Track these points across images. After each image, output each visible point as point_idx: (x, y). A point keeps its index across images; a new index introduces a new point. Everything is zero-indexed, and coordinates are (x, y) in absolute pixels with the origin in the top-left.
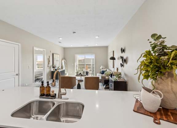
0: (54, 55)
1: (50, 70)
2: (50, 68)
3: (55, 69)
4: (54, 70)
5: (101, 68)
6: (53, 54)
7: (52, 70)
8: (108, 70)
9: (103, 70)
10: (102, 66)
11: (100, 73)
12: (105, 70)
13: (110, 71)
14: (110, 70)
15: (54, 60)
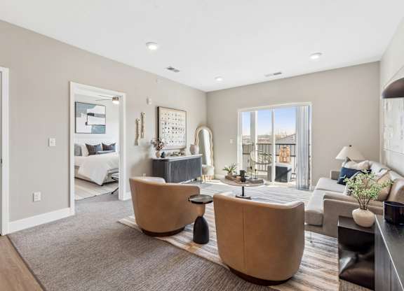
0: (161, 111)
1: (147, 156)
2: (147, 148)
3: (161, 152)
4: (157, 154)
5: (338, 157)
6: (158, 108)
7: (153, 154)
8: (376, 169)
9: (348, 166)
10: (345, 148)
11: (333, 179)
12: (359, 166)
13: (393, 176)
14: (392, 169)
15: (161, 127)
